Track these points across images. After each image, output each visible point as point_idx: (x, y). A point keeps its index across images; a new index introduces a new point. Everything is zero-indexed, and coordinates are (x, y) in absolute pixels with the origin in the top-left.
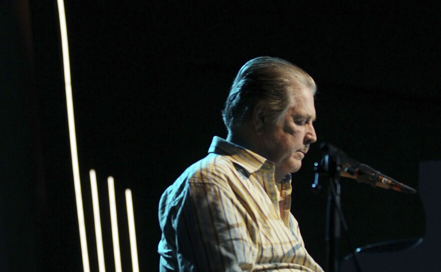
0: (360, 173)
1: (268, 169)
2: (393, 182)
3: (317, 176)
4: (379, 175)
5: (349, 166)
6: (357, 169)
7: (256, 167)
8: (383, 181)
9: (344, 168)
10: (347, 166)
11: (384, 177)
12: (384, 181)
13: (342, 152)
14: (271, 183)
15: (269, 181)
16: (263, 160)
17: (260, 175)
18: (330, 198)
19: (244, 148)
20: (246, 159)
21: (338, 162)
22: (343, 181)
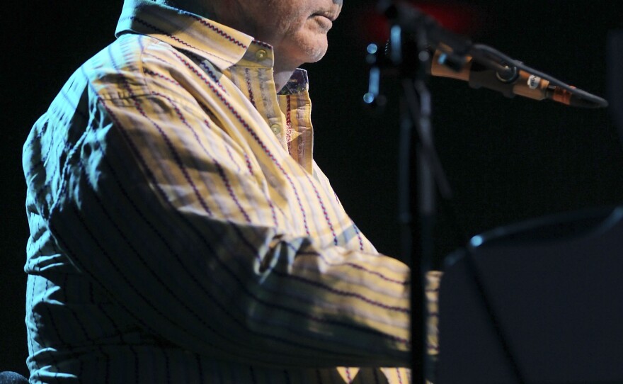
0: (476, 67)
1: (259, 60)
2: (551, 83)
3: (375, 77)
4: (519, 69)
5: (449, 49)
6: (469, 58)
7: (233, 57)
8: (529, 83)
9: (438, 57)
10: (444, 51)
11: (532, 73)
12: (533, 83)
13: (430, 19)
14: (266, 93)
15: (261, 88)
16: (248, 40)
17: (241, 75)
18: (406, 125)
19: (201, 17)
20: (207, 40)
21: (423, 41)
22: (437, 86)
